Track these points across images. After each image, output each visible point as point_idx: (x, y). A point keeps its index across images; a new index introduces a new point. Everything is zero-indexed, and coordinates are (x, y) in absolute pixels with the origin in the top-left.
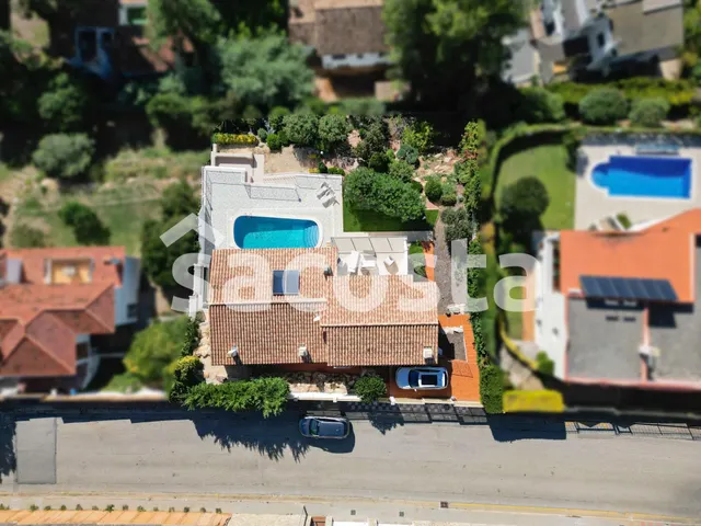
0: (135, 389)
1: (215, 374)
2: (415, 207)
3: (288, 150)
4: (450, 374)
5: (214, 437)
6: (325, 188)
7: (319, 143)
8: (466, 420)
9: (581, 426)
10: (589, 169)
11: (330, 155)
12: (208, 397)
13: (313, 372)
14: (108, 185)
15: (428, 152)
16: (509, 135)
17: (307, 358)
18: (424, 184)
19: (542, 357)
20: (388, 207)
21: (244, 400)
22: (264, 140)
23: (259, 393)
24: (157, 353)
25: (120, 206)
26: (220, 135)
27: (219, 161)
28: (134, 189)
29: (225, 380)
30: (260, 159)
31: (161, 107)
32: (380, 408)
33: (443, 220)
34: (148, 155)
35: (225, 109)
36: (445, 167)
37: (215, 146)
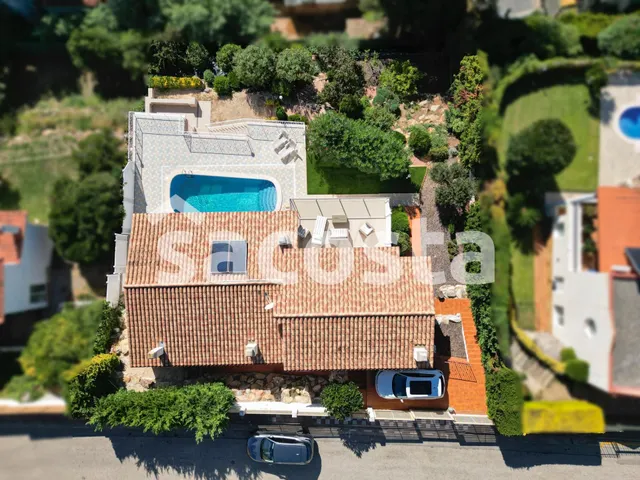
0: (35, 397)
1: (138, 378)
2: (398, 161)
3: (240, 97)
4: (447, 379)
5: (137, 460)
6: (284, 140)
7: (277, 84)
8: (468, 438)
9: (622, 447)
10: (616, 116)
11: (291, 100)
12: (122, 412)
13: (267, 374)
14: (19, 139)
15: (411, 98)
16: (516, 72)
17: (257, 357)
18: (407, 136)
19: (567, 355)
20: (364, 161)
21: (168, 417)
22: (211, 85)
23: (190, 409)
24: (58, 351)
25: (32, 163)
26: (157, 78)
27: (155, 108)
28: (51, 141)
29: (152, 385)
30: (205, 106)
31: (83, 43)
32: (354, 422)
33: (433, 178)
34: (72, 104)
35: (162, 44)
36: (432, 117)
37: (150, 90)
